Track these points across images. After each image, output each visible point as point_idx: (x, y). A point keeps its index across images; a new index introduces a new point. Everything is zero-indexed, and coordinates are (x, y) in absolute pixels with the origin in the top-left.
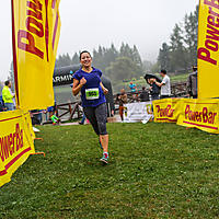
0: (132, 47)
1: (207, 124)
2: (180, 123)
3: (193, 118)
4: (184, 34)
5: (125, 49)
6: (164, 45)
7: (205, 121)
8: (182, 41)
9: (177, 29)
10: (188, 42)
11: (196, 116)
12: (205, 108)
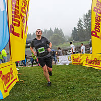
0: (59, 29)
1: (97, 65)
2: (84, 65)
3: (90, 63)
4: (83, 23)
5: (57, 30)
6: (74, 28)
7: (96, 64)
8: (82, 26)
9: (80, 21)
10: (85, 26)
11: (91, 62)
12: (95, 58)
